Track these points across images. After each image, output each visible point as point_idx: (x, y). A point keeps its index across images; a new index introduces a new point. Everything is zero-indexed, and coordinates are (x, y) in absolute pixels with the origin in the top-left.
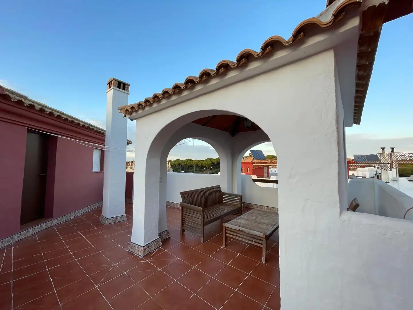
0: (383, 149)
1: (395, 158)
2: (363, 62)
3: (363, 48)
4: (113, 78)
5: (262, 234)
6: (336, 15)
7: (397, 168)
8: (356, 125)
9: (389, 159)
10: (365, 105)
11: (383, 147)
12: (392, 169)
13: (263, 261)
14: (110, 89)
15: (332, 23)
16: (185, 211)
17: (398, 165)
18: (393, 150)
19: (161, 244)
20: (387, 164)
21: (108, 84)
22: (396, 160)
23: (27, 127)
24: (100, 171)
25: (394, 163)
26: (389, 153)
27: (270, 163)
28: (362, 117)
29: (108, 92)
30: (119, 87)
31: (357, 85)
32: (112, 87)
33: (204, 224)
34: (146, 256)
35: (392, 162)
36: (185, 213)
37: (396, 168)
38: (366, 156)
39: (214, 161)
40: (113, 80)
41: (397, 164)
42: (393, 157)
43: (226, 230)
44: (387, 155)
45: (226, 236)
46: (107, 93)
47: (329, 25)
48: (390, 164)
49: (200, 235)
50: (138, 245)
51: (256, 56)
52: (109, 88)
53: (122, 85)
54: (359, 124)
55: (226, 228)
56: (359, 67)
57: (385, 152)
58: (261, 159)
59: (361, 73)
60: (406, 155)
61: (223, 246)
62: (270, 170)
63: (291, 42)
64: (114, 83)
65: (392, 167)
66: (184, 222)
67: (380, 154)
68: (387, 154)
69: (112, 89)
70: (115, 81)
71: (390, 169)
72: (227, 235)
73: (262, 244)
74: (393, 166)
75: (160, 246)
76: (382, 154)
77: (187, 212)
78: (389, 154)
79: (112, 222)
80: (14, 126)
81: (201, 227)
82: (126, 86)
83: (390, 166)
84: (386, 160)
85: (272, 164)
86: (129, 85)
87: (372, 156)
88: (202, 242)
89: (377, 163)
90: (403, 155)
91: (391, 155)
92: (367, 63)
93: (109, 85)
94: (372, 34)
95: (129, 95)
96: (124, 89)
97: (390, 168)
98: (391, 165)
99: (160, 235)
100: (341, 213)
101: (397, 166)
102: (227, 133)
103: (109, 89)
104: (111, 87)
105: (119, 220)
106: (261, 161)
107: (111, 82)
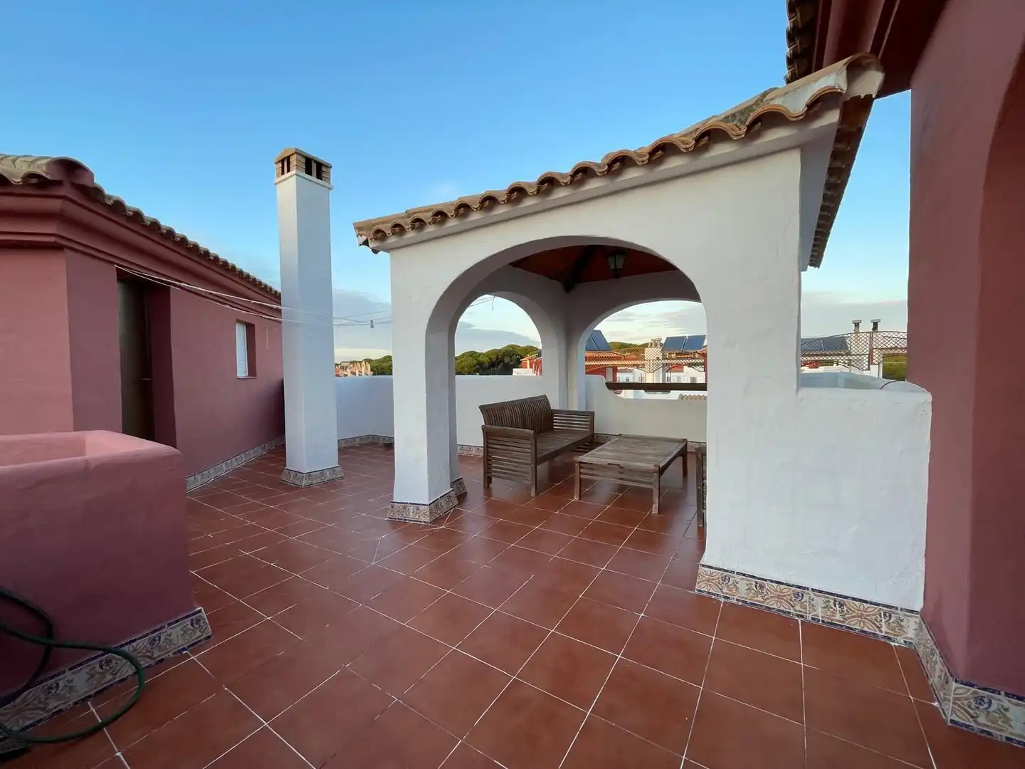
0: (857, 325)
1: (880, 342)
2: (838, 164)
3: (840, 146)
4: (296, 149)
5: (653, 465)
6: (811, 106)
7: (881, 365)
8: (812, 267)
9: (868, 345)
10: (832, 231)
11: (856, 319)
12: (871, 366)
13: (655, 510)
14: (287, 175)
15: (803, 116)
16: (492, 442)
17: (884, 357)
18: (875, 325)
19: (456, 502)
20: (863, 355)
21: (279, 162)
22: (879, 347)
23: (118, 265)
24: (249, 375)
25: (876, 354)
26: (868, 332)
27: (619, 359)
28: (825, 254)
29: (280, 182)
30: (309, 171)
31: (825, 198)
32: (293, 172)
33: (537, 461)
34: (436, 521)
35: (871, 350)
36: (490, 445)
37: (879, 364)
38: (823, 339)
39: (481, 359)
40: (296, 153)
41: (881, 356)
42: (875, 340)
43: (581, 468)
44: (864, 338)
45: (581, 479)
46: (276, 184)
47: (800, 118)
48: (867, 356)
49: (529, 483)
50: (415, 504)
51: (685, 151)
52: (283, 173)
53: (314, 166)
54: (819, 267)
55: (582, 465)
56: (832, 171)
57: (860, 331)
58: (599, 350)
59: (832, 180)
60: (899, 335)
61: (576, 498)
62: (618, 375)
63: (743, 136)
64: (297, 160)
65: (870, 362)
66: (490, 462)
67: (849, 335)
68: (863, 335)
69: (292, 176)
70: (299, 157)
71: (867, 367)
72: (582, 476)
73: (651, 484)
74: (872, 359)
75: (455, 506)
76: (854, 335)
77: (496, 442)
78: (868, 335)
79: (315, 482)
80: (96, 262)
81: (529, 469)
82: (324, 169)
83: (867, 360)
84: (859, 347)
85: (625, 359)
86: (329, 167)
87: (834, 339)
88: (533, 494)
89: (842, 355)
90: (894, 336)
91: (871, 338)
92: (844, 166)
93: (280, 165)
94: (854, 130)
95: (330, 191)
96: (319, 176)
97: (867, 363)
98: (869, 358)
99: (452, 484)
100: (798, 389)
101: (881, 359)
102: (556, 284)
103: (283, 177)
104: (288, 171)
105: (328, 476)
106: (601, 355)
107: (288, 158)
